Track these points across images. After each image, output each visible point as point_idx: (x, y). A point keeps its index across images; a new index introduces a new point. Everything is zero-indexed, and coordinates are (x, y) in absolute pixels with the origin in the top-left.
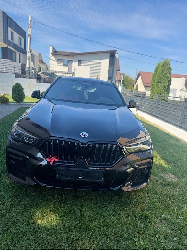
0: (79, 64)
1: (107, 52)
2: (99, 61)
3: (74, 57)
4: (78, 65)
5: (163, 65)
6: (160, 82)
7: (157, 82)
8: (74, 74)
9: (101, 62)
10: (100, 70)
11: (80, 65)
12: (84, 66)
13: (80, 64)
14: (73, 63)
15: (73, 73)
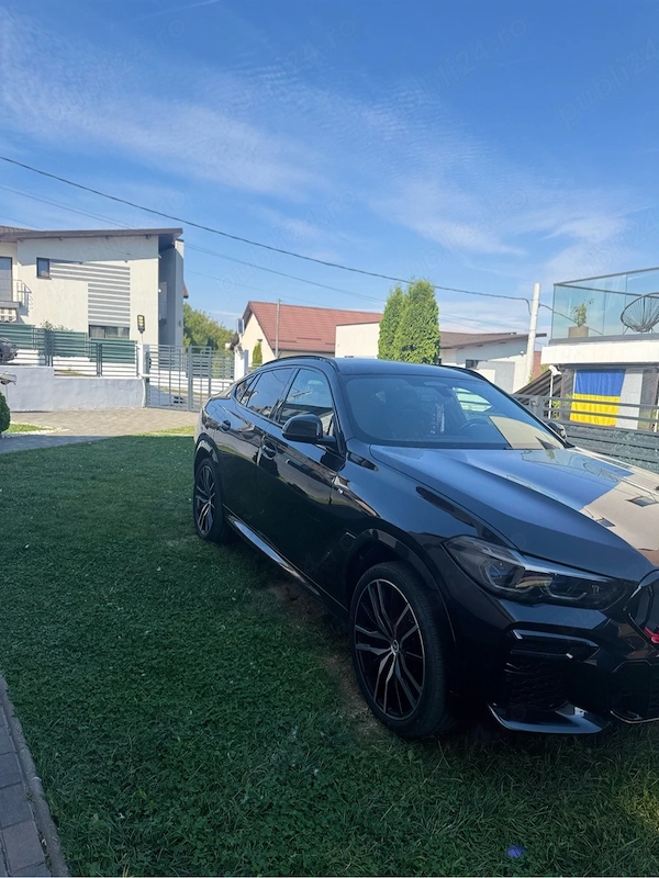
0: (43, 273)
1: (147, 234)
2: (121, 263)
3: (21, 247)
4: (39, 275)
5: (415, 297)
6: (412, 348)
7: (404, 349)
8: (22, 308)
9: (129, 269)
10: (129, 294)
11: (48, 278)
12: (63, 280)
13: (48, 271)
14: (16, 268)
15: (20, 303)
